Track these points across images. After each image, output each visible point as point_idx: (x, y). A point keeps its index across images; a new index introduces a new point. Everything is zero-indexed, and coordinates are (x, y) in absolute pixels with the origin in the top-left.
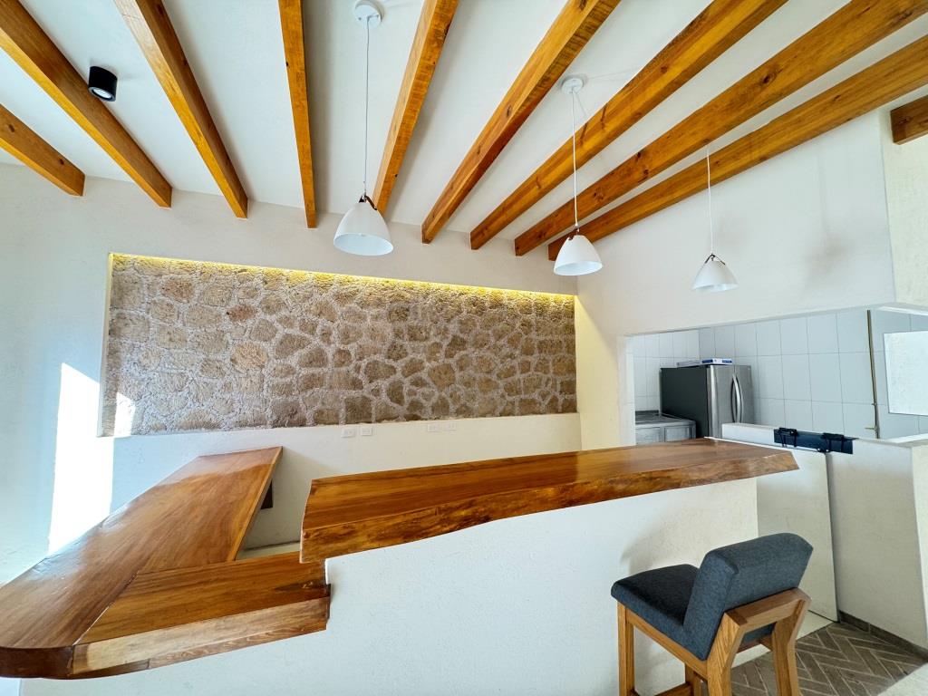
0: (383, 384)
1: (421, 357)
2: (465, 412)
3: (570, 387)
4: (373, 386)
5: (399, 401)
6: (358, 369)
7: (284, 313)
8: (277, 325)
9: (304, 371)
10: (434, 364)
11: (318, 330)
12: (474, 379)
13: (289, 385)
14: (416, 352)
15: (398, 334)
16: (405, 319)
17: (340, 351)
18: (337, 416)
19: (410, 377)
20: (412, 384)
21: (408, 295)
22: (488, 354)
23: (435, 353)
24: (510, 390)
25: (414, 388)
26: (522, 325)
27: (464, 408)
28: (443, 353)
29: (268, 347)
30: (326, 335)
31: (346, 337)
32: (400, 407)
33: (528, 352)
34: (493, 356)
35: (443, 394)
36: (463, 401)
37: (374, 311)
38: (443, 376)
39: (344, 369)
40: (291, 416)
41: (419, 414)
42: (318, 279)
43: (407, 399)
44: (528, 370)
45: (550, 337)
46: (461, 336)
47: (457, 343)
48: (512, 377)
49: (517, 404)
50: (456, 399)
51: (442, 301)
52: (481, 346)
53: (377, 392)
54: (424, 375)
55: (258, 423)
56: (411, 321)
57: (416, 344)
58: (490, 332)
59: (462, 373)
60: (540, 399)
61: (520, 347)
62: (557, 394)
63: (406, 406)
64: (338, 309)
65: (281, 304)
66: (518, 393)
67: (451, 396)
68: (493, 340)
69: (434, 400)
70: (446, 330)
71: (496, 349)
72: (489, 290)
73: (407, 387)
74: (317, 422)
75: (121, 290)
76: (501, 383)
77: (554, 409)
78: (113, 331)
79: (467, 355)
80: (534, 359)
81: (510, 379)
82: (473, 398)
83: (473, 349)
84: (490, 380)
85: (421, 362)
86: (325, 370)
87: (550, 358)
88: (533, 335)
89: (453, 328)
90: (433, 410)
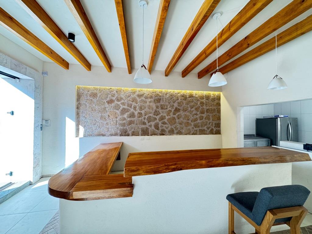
0: (153, 123)
1: (165, 115)
2: (180, 133)
3: (218, 125)
4: (149, 124)
5: (158, 129)
6: (145, 118)
7: (122, 101)
8: (120, 105)
9: (129, 119)
10: (169, 117)
11: (132, 107)
12: (183, 122)
13: (124, 124)
14: (163, 113)
15: (157, 107)
16: (159, 102)
17: (139, 113)
18: (138, 133)
19: (161, 121)
20: (162, 123)
21: (160, 94)
22: (188, 114)
23: (169, 113)
24: (196, 126)
25: (163, 125)
26: (200, 103)
27: (179, 132)
28: (172, 113)
29: (118, 112)
30: (135, 108)
31: (141, 108)
32: (158, 131)
33: (202, 112)
34: (189, 114)
35: (172, 127)
36: (179, 129)
37: (150, 100)
38: (172, 121)
39: (140, 119)
40: (125, 133)
41: (164, 133)
42: (132, 90)
43: (160, 128)
44: (202, 119)
45: (211, 107)
46: (178, 107)
47: (177, 110)
48: (196, 122)
49: (198, 131)
50: (177, 129)
51: (172, 96)
52: (186, 111)
53: (151, 126)
54: (166, 121)
55: (116, 135)
56: (162, 103)
57: (163, 110)
58: (189, 106)
59: (178, 120)
60: (207, 130)
61: (199, 111)
62: (213, 127)
63: (160, 131)
64: (138, 100)
65: (121, 99)
66: (199, 127)
67: (175, 128)
68: (189, 109)
69: (169, 129)
70: (173, 105)
71: (191, 112)
72: (188, 92)
73: (160, 124)
74: (133, 135)
75: (79, 96)
76: (192, 124)
77: (212, 133)
78: (78, 108)
79: (180, 114)
80: (204, 115)
81: (195, 122)
82: (183, 128)
83: (183, 112)
84: (188, 122)
85: (165, 116)
86: (135, 119)
87: (211, 115)
88: (204, 107)
89: (176, 105)
90: (169, 132)
